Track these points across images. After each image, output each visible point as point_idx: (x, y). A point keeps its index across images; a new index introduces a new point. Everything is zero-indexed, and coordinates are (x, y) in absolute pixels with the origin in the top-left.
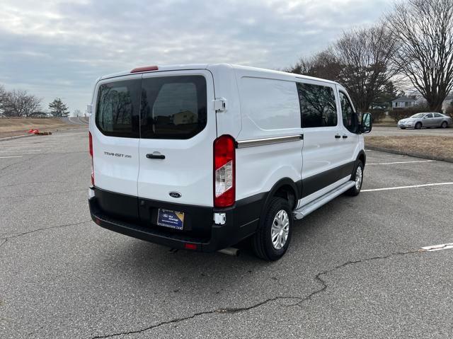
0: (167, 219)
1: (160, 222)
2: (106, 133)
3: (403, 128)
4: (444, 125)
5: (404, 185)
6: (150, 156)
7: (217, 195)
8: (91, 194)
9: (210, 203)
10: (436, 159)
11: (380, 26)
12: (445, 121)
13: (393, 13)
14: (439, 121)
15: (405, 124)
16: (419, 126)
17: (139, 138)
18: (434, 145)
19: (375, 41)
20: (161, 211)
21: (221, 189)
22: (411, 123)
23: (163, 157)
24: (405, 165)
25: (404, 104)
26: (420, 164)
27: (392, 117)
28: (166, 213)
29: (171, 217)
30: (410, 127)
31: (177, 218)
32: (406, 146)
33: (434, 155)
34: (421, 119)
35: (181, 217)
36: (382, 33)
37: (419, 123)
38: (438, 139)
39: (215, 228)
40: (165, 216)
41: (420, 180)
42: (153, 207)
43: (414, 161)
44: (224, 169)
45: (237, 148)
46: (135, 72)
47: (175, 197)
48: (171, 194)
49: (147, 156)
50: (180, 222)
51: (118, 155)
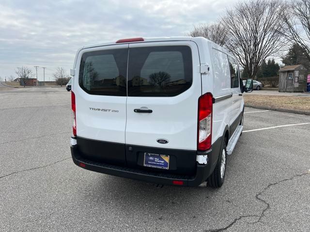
0: (154, 161)
1: (147, 163)
2: (91, 92)
4: (258, 88)
5: (264, 127)
6: (138, 111)
7: (200, 141)
8: (74, 142)
9: (194, 147)
10: (270, 109)
11: (217, 24)
12: (259, 86)
13: (226, 16)
14: (256, 86)
17: (126, 96)
18: (266, 101)
19: (214, 33)
20: (147, 155)
21: (203, 135)
23: (150, 111)
24: (255, 113)
26: (263, 112)
28: (151, 156)
29: (157, 160)
31: (163, 160)
32: (249, 101)
33: (269, 107)
35: (167, 159)
36: (218, 28)
38: (266, 97)
39: (199, 167)
40: (151, 158)
41: (271, 123)
42: (140, 151)
43: (259, 111)
44: (206, 120)
45: (214, 103)
46: (119, 42)
47: (163, 143)
48: (158, 141)
49: (135, 111)
50: (166, 163)
51: (105, 110)
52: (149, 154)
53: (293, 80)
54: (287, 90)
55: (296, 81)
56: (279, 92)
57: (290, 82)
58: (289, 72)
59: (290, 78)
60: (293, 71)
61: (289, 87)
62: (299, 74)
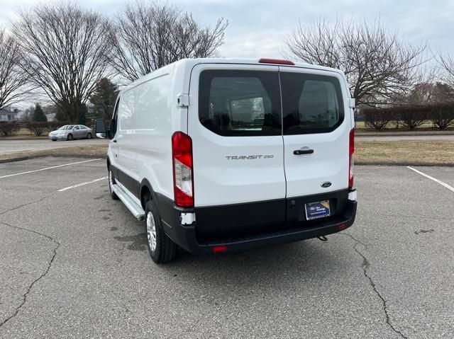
0: (315, 211)
1: (309, 216)
3: (55, 140)
4: (89, 136)
12: (89, 133)
14: (85, 132)
15: (58, 136)
16: (71, 137)
22: (63, 135)
25: (7, 117)
27: (31, 130)
28: (312, 206)
29: (318, 208)
30: (62, 139)
31: (324, 207)
34: (71, 131)
35: (326, 205)
37: (70, 134)
40: (312, 209)
46: (262, 61)
47: (327, 187)
49: (295, 153)
50: (327, 209)
51: (252, 157)
52: (310, 204)
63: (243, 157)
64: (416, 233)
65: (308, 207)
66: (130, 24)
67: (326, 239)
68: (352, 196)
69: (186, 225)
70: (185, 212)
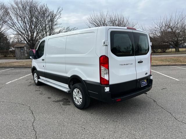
0: (143, 83)
17: (134, 56)
23: (142, 62)
49: (138, 62)
50: (146, 83)
51: (127, 64)
52: (142, 81)
53: (24, 52)
54: (22, 58)
55: (26, 53)
56: (17, 59)
57: (23, 53)
58: (21, 47)
59: (22, 51)
60: (23, 47)
61: (22, 56)
62: (27, 49)
63: (124, 65)
64: (162, 89)
65: (141, 82)
66: (16, 6)
67: (146, 94)
68: (151, 78)
69: (107, 92)
70: (107, 87)
